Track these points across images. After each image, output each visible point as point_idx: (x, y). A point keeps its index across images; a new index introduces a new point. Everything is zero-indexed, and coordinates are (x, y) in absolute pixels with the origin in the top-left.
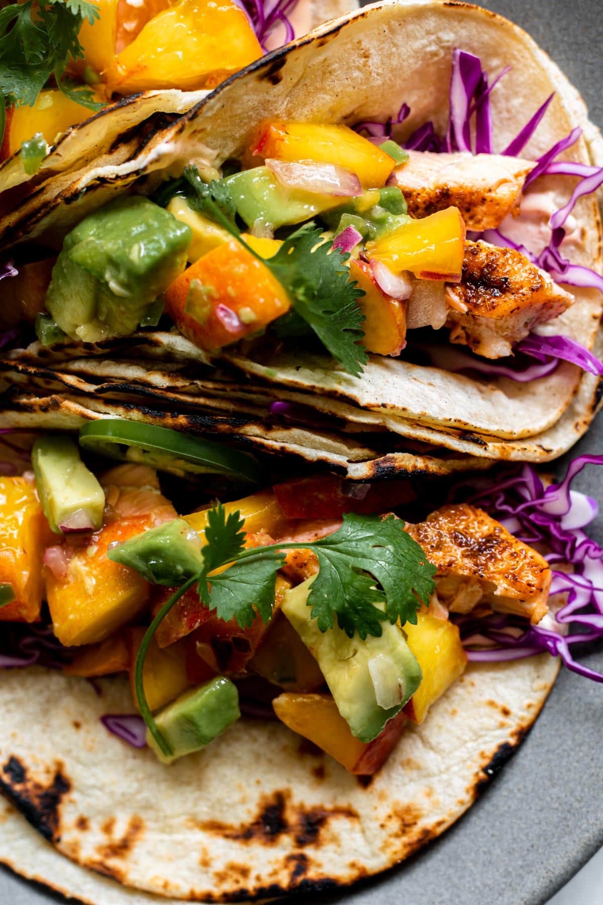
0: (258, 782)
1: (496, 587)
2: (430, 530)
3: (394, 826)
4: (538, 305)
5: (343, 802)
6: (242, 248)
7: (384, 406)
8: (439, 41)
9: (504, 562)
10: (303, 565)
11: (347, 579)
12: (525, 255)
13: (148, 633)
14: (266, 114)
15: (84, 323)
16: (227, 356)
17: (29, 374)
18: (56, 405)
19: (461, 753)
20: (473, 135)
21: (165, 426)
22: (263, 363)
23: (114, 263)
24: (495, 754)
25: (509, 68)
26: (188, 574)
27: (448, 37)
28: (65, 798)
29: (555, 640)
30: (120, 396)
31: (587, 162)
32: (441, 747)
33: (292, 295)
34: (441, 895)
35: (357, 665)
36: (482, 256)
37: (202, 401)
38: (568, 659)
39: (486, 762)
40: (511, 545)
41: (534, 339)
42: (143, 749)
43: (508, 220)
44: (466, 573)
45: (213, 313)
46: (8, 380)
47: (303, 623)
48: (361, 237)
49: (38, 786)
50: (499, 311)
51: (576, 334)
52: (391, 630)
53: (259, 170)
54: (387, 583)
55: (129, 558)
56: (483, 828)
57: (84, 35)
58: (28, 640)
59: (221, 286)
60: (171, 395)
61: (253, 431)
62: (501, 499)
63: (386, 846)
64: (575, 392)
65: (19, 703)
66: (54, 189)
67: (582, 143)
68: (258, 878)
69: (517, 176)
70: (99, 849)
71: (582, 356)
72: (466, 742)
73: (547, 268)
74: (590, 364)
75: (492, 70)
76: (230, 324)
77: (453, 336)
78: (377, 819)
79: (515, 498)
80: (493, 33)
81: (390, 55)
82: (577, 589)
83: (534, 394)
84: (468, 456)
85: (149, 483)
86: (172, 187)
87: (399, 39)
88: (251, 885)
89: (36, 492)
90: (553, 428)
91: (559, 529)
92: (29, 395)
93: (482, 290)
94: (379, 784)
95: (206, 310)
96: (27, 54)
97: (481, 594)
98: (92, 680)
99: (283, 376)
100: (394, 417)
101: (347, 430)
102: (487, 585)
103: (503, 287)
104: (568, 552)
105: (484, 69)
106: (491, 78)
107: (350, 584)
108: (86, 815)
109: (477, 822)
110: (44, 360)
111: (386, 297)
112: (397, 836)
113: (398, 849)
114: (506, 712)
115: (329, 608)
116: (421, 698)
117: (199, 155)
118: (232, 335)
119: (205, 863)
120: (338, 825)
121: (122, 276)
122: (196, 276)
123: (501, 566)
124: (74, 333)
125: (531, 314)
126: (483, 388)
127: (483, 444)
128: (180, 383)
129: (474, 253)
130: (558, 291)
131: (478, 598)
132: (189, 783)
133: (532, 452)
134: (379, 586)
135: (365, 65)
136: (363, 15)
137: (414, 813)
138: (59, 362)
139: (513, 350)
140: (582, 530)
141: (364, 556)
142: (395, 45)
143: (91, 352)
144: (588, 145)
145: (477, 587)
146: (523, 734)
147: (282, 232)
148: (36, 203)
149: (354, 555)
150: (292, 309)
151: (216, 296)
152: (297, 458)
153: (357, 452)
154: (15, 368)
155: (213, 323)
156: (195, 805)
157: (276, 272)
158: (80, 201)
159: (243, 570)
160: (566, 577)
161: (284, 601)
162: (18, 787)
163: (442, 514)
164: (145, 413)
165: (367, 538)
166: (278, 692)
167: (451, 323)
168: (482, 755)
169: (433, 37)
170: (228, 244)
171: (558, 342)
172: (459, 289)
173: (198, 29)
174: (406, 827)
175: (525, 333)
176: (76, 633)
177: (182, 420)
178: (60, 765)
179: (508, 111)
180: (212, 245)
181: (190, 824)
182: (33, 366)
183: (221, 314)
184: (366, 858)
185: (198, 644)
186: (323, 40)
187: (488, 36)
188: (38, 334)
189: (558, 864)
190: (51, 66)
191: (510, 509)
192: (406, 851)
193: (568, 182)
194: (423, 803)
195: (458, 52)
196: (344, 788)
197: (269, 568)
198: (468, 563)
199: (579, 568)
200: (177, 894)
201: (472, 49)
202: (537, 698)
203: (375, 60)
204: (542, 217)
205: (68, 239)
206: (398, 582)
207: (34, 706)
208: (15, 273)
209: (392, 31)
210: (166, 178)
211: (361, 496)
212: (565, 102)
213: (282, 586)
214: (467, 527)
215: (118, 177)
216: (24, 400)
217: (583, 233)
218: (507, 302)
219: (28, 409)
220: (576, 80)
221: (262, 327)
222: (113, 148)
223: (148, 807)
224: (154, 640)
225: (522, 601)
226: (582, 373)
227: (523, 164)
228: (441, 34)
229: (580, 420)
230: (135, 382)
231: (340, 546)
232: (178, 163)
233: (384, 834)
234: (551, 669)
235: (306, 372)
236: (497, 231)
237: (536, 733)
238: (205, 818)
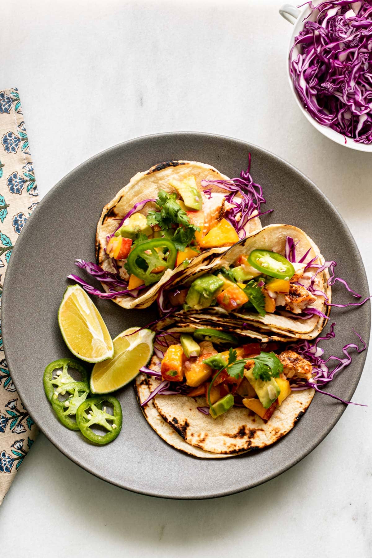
0: (238, 423)
1: (298, 370)
2: (282, 357)
3: (274, 432)
4: (308, 300)
5: (260, 428)
6: (237, 286)
7: (271, 324)
8: (282, 234)
9: (300, 364)
10: (250, 365)
11: (262, 367)
12: (304, 288)
13: (211, 384)
14: (241, 253)
15: (196, 305)
16: (232, 312)
17: (181, 318)
18: (188, 326)
19: (290, 414)
20: (291, 257)
21: (216, 330)
22: (241, 314)
23: (205, 290)
24: (299, 414)
25: (300, 241)
26: (223, 366)
27: (285, 233)
28: (188, 428)
29: (314, 384)
30: (205, 323)
31: (320, 264)
32: (285, 413)
33: (249, 298)
34: (286, 450)
35: (264, 388)
36: (294, 288)
37: (225, 324)
38: (317, 389)
39: (296, 416)
40: (302, 360)
41: (307, 309)
42: (208, 415)
43: (300, 279)
44: (291, 367)
45: (230, 302)
46: (175, 320)
47: (251, 379)
48: (264, 283)
49: (181, 425)
50: (298, 301)
51: (318, 308)
52: (273, 379)
53: (239, 267)
54: (272, 367)
55: (208, 363)
56: (296, 433)
57: (196, 234)
58: (178, 387)
59: (232, 295)
60: (218, 322)
61: (238, 331)
62: (299, 349)
63: (271, 438)
64: (318, 322)
65: (175, 404)
66: (189, 272)
67: (318, 259)
68: (239, 447)
69: (302, 268)
70: (197, 441)
71: (319, 313)
72: (291, 411)
73: (310, 291)
74: (321, 314)
75: (296, 241)
76: (234, 304)
77: (287, 308)
78: (269, 431)
79: (303, 349)
80: (296, 232)
81: (270, 238)
82: (319, 372)
83: (307, 323)
84: (291, 337)
85: (210, 346)
86: (218, 272)
87: (272, 234)
88: (237, 448)
89: (182, 348)
90: (312, 331)
91: (314, 357)
92: (181, 323)
93: (294, 296)
94: (269, 423)
95: (228, 301)
96: (182, 239)
97: (295, 372)
98: (194, 398)
99: (246, 317)
100: (273, 327)
101: (261, 331)
102: (296, 370)
103: (299, 295)
104: (316, 362)
105: (294, 241)
106: (295, 243)
107: (263, 368)
108: (193, 433)
109: (295, 432)
110: (184, 315)
111: (271, 298)
112: (274, 435)
113: (274, 439)
114: (301, 404)
115: (258, 374)
116: (281, 398)
117: (224, 263)
118: (235, 307)
119: (225, 444)
120: (259, 433)
121: (208, 293)
122: (226, 293)
123: (300, 365)
124: (194, 308)
125: (306, 302)
126: (294, 321)
127: (295, 334)
128: (220, 319)
129: (292, 287)
130: (313, 297)
131: (294, 374)
132: (220, 424)
133: (307, 337)
134: (270, 368)
135: (264, 241)
136: (264, 229)
137: (278, 429)
138: (188, 315)
139: (302, 311)
140: (320, 357)
141: (266, 361)
142: (272, 236)
143: (197, 312)
144: (320, 260)
145: (294, 370)
146: (306, 409)
147: (245, 282)
148: (184, 275)
149: (264, 361)
150: (249, 301)
151: (231, 297)
152: (249, 337)
153: (264, 336)
154: (177, 317)
155: (230, 304)
156: (222, 429)
157: (245, 292)
158: (196, 275)
159: (236, 365)
160: (316, 369)
161: (245, 374)
162: (176, 425)
163: (285, 352)
164: (211, 327)
165: (266, 357)
166: (244, 398)
167: (286, 305)
168: (296, 414)
169: (281, 234)
170: (233, 285)
171: (313, 310)
172: (288, 296)
173: (223, 232)
174: (276, 433)
175: (305, 307)
176: (193, 382)
177: (221, 328)
178: (186, 420)
179: (300, 251)
180: (229, 286)
181: (221, 434)
182: (182, 316)
183: (232, 302)
184: (266, 441)
185: (224, 385)
186: (255, 236)
187: (294, 233)
188: (184, 308)
189: (315, 441)
190: (188, 242)
191: (302, 352)
192: (277, 438)
193: (315, 269)
194: (281, 427)
195: (287, 237)
196: (260, 424)
197: (242, 365)
198: (292, 364)
199: (320, 367)
200: (218, 452)
201: (291, 236)
202: (309, 400)
203: (267, 239)
204: (309, 278)
205: (193, 284)
206: (275, 367)
207: (179, 405)
208: (179, 292)
209: (271, 232)
210: (216, 269)
211: (265, 347)
212: (314, 249)
213: (245, 370)
214: (291, 356)
215: (206, 269)
216: (179, 325)
217: (319, 282)
218: (300, 299)
219: (181, 327)
220: (317, 243)
221: (241, 305)
222: (203, 262)
223: (209, 430)
224: (213, 385)
225: (305, 374)
226: (319, 317)
227: (304, 265)
228: (283, 233)
229: (319, 329)
230: (209, 319)
231: (260, 359)
232: (220, 265)
233: (271, 435)
234: (313, 393)
235: (251, 316)
236: (297, 282)
237: (309, 409)
238: (225, 433)
